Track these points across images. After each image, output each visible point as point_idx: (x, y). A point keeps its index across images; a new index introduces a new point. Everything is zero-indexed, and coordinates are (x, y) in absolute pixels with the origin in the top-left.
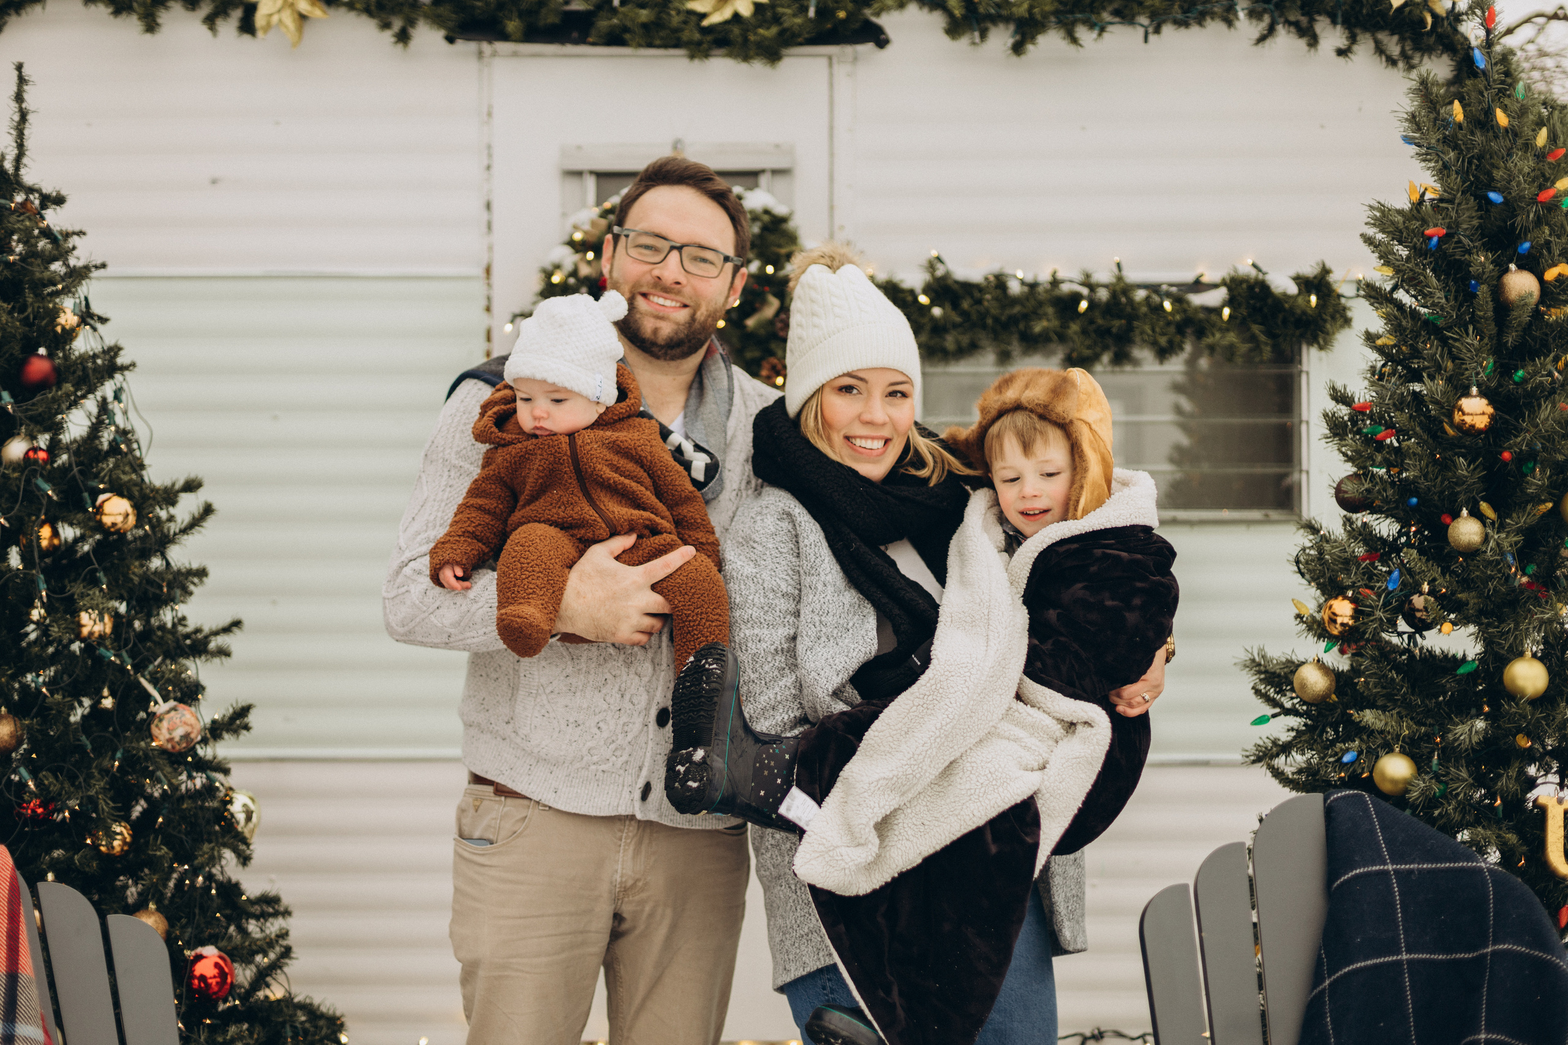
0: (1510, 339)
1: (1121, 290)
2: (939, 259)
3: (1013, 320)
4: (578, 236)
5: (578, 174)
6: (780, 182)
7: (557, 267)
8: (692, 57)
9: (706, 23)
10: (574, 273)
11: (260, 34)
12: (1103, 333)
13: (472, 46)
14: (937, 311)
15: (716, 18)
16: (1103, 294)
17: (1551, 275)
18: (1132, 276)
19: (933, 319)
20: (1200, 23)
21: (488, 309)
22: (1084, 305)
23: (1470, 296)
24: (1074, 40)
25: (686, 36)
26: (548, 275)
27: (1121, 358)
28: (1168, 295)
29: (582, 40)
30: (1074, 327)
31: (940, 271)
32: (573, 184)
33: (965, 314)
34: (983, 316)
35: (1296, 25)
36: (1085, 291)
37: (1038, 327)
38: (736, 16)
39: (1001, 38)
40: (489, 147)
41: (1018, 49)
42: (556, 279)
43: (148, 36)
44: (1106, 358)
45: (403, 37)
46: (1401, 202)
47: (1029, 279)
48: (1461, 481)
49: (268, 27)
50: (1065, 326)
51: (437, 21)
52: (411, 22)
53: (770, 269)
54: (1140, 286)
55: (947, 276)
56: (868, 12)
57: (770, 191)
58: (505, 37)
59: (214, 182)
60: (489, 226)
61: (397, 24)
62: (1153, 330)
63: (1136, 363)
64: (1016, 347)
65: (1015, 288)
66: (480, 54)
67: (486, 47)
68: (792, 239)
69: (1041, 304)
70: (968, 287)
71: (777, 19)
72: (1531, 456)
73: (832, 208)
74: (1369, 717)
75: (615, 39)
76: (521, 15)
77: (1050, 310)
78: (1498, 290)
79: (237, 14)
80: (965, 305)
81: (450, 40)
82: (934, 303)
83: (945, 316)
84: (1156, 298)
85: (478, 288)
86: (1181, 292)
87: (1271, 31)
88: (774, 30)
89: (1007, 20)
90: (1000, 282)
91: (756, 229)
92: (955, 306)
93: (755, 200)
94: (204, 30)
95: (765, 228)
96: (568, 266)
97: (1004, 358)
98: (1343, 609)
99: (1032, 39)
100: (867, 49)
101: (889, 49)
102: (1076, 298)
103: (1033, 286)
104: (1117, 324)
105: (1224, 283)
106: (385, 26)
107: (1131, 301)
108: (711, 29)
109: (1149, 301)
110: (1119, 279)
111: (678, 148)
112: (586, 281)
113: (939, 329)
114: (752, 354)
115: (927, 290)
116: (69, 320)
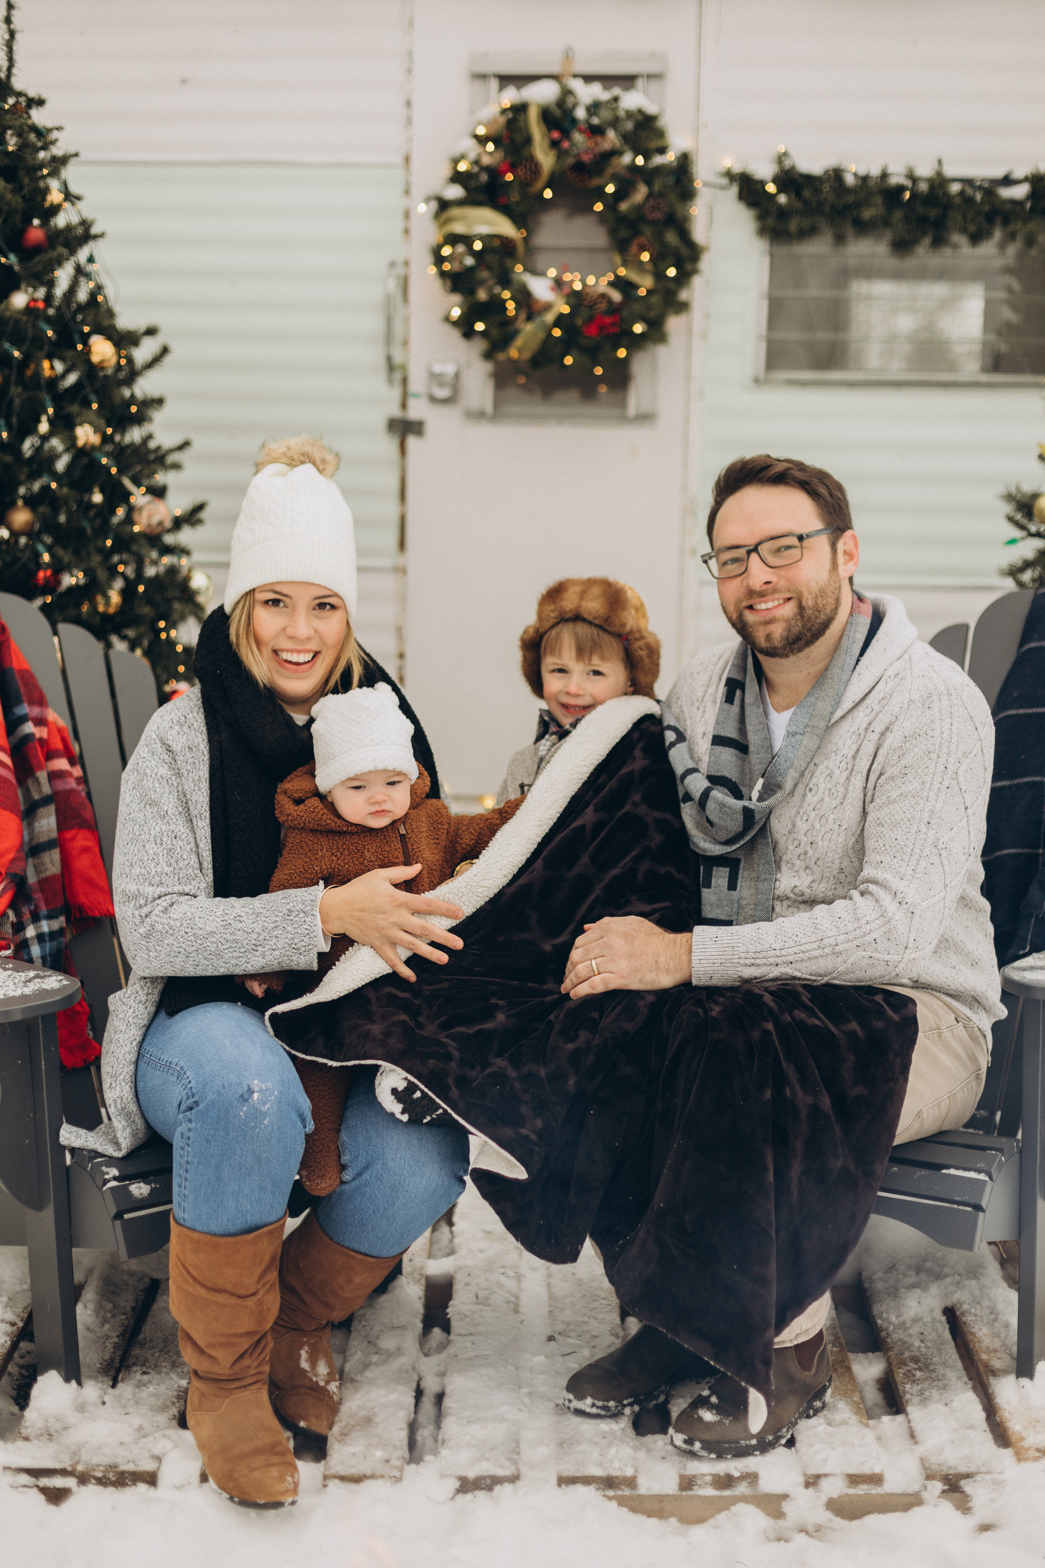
1: (939, 182)
2: (785, 154)
3: (847, 208)
4: (481, 131)
5: (483, 77)
6: (654, 86)
7: (462, 157)
10: (477, 162)
12: (923, 221)
14: (782, 199)
16: (923, 187)
18: (950, 171)
19: (779, 207)
21: (407, 192)
22: (907, 195)
26: (456, 161)
27: (938, 242)
28: (980, 188)
30: (898, 215)
31: (787, 164)
32: (479, 84)
33: (806, 202)
34: (821, 206)
36: (908, 183)
37: (867, 214)
40: (410, 54)
42: (463, 167)
44: (927, 241)
47: (862, 172)
50: (889, 212)
53: (640, 161)
54: (955, 180)
55: (793, 168)
57: (646, 93)
59: (184, 82)
60: (409, 121)
62: (965, 221)
63: (955, 247)
64: (850, 231)
65: (850, 180)
68: (660, 134)
69: (871, 194)
70: (809, 179)
73: (698, 108)
77: (878, 200)
80: (807, 193)
82: (780, 191)
83: (789, 204)
84: (969, 191)
85: (399, 174)
86: (990, 188)
90: (837, 174)
91: (629, 126)
92: (798, 194)
93: (631, 101)
95: (638, 125)
96: (472, 155)
97: (840, 239)
102: (901, 189)
103: (865, 179)
104: (933, 213)
105: (1027, 179)
107: (946, 194)
109: (962, 193)
110: (939, 174)
111: (568, 55)
112: (487, 169)
113: (783, 214)
114: (623, 233)
115: (775, 180)
116: (55, 196)
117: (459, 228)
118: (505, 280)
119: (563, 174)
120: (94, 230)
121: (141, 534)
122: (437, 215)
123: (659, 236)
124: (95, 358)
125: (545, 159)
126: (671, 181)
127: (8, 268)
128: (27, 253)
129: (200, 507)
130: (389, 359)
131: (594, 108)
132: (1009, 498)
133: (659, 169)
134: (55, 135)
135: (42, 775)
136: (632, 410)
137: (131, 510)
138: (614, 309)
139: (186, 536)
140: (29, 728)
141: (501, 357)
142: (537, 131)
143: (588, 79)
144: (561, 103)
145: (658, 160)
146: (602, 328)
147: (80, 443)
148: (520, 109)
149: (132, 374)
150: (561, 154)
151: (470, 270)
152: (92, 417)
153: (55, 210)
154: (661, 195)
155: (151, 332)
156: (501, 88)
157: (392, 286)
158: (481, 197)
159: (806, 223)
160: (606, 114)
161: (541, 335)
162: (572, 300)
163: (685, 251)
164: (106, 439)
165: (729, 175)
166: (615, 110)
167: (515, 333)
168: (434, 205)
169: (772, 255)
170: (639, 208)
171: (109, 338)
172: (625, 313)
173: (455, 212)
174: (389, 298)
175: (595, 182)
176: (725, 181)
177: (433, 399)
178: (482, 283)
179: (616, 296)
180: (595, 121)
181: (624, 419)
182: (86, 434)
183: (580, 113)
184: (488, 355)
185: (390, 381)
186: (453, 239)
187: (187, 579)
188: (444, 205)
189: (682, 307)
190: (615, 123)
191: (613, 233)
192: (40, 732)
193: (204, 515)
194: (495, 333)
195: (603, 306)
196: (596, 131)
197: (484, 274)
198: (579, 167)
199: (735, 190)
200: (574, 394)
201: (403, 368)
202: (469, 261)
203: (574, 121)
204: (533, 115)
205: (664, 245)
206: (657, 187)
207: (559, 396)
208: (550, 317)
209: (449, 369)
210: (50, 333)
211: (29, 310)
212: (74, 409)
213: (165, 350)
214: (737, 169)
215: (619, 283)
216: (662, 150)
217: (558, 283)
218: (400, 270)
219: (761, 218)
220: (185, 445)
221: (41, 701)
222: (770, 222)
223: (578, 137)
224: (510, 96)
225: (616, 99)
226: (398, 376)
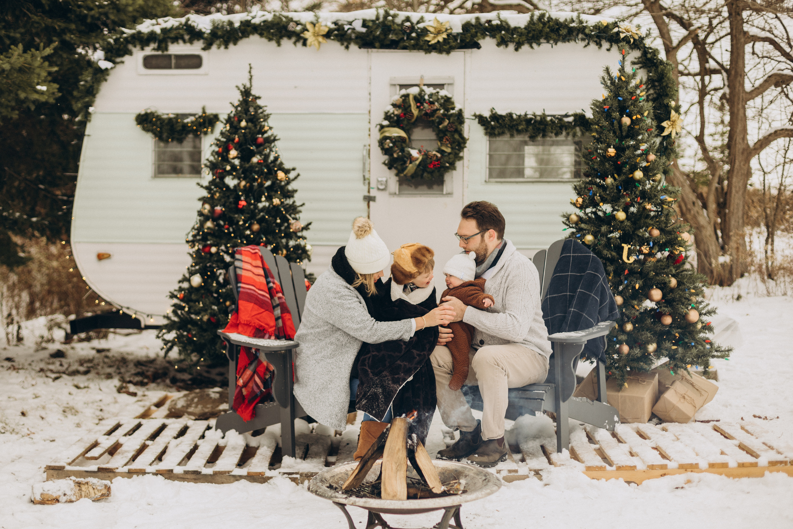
0: (624, 134)
1: (544, 116)
2: (493, 109)
3: (514, 126)
4: (394, 103)
5: (395, 85)
6: (450, 87)
7: (388, 111)
8: (426, 53)
9: (430, 43)
10: (393, 113)
11: (308, 47)
12: (539, 129)
13: (366, 50)
14: (493, 123)
15: (433, 42)
16: (538, 118)
17: (634, 118)
18: (547, 113)
19: (492, 125)
20: (568, 41)
21: (370, 123)
22: (533, 122)
23: (613, 123)
24: (532, 47)
25: (424, 47)
26: (386, 113)
27: (544, 136)
28: (557, 118)
29: (396, 48)
30: (531, 127)
31: (494, 112)
32: (393, 88)
33: (500, 124)
34: (505, 125)
35: (596, 41)
36: (533, 117)
37: (520, 128)
38: (438, 42)
39: (511, 46)
40: (370, 78)
41: (516, 50)
42: (388, 115)
43: (279, 48)
45: (347, 47)
46: (601, 99)
47: (518, 114)
48: (608, 169)
49: (310, 46)
50: (527, 127)
51: (356, 43)
52: (349, 43)
53: (446, 112)
54: (549, 116)
55: (496, 113)
56: (475, 39)
57: (447, 91)
58: (375, 47)
59: (296, 87)
60: (370, 99)
61: (345, 44)
62: (553, 129)
63: (551, 137)
64: (515, 132)
65: (515, 116)
66: (368, 52)
67: (370, 50)
68: (453, 103)
69: (521, 121)
70: (501, 116)
71: (449, 43)
72: (626, 163)
73: (464, 94)
74: (583, 226)
75: (405, 48)
76: (379, 41)
77: (524, 123)
78: (620, 122)
79: (302, 41)
80: (500, 121)
81: (360, 48)
82: (492, 121)
83: (495, 125)
84: (553, 119)
85: (367, 117)
86: (561, 118)
87: (588, 44)
88: (448, 46)
89: (513, 42)
90: (510, 115)
91: (442, 101)
92: (498, 122)
93: (443, 93)
94: (293, 46)
95: (445, 101)
96: (391, 111)
97: (512, 136)
98: (580, 200)
99: (520, 47)
100: (475, 50)
101: (481, 49)
102: (531, 119)
103: (520, 116)
104: (542, 127)
105: (572, 115)
106: (342, 44)
107: (546, 121)
108: (432, 45)
109: (551, 120)
110: (544, 114)
111: (422, 78)
112: (396, 115)
113: (493, 128)
114: (441, 135)
115: (490, 117)
116: (266, 128)
117: (387, 134)
118: (402, 150)
119: (421, 116)
120: (277, 138)
121: (293, 232)
122: (380, 130)
123: (453, 135)
124: (279, 178)
125: (415, 112)
126: (456, 118)
127: (253, 150)
128: (258, 146)
129: (310, 224)
130: (364, 176)
131: (431, 95)
132: (564, 216)
133: (452, 115)
134: (265, 108)
135: (276, 298)
136: (444, 192)
137: (289, 224)
138: (438, 159)
139: (305, 233)
140: (271, 285)
141: (402, 175)
142: (412, 103)
143: (429, 86)
144: (420, 94)
145: (452, 112)
146: (435, 165)
147: (274, 204)
148: (407, 96)
149: (289, 182)
150: (420, 111)
151: (392, 147)
152: (279, 196)
153: (266, 132)
154: (453, 123)
155: (294, 169)
156: (400, 89)
157: (365, 153)
158: (395, 124)
159: (501, 131)
160: (435, 98)
161: (415, 168)
162: (425, 157)
163: (461, 140)
164: (282, 203)
165: (475, 115)
166: (437, 96)
167: (407, 167)
168: (379, 127)
169: (490, 141)
170: (446, 127)
171: (283, 171)
172: (442, 161)
173: (386, 129)
174: (364, 156)
175: (431, 119)
176: (474, 118)
177: (379, 189)
178: (395, 152)
179: (439, 155)
180: (431, 100)
181: (443, 194)
182: (276, 201)
183: (426, 97)
184: (397, 175)
185: (364, 183)
186: (386, 138)
187: (305, 247)
188: (382, 127)
189: (461, 158)
190: (438, 100)
191: (437, 135)
192: (274, 286)
193: (310, 227)
194: (399, 167)
195: (435, 158)
196: (432, 103)
197: (396, 149)
198: (426, 114)
199: (477, 120)
200: (425, 187)
201: (369, 179)
202: (391, 145)
203: (424, 99)
204: (411, 98)
205: (454, 138)
206: (451, 121)
207: (420, 187)
208: (417, 162)
209: (384, 179)
210: (266, 170)
211: (258, 163)
212: (273, 193)
213: (299, 175)
214: (478, 113)
215: (440, 151)
216: (453, 109)
217: (420, 151)
218: (368, 147)
219: (486, 129)
220: (304, 204)
221: (273, 277)
222: (489, 130)
223: (426, 105)
224: (404, 92)
225: (438, 92)
226: (367, 182)
